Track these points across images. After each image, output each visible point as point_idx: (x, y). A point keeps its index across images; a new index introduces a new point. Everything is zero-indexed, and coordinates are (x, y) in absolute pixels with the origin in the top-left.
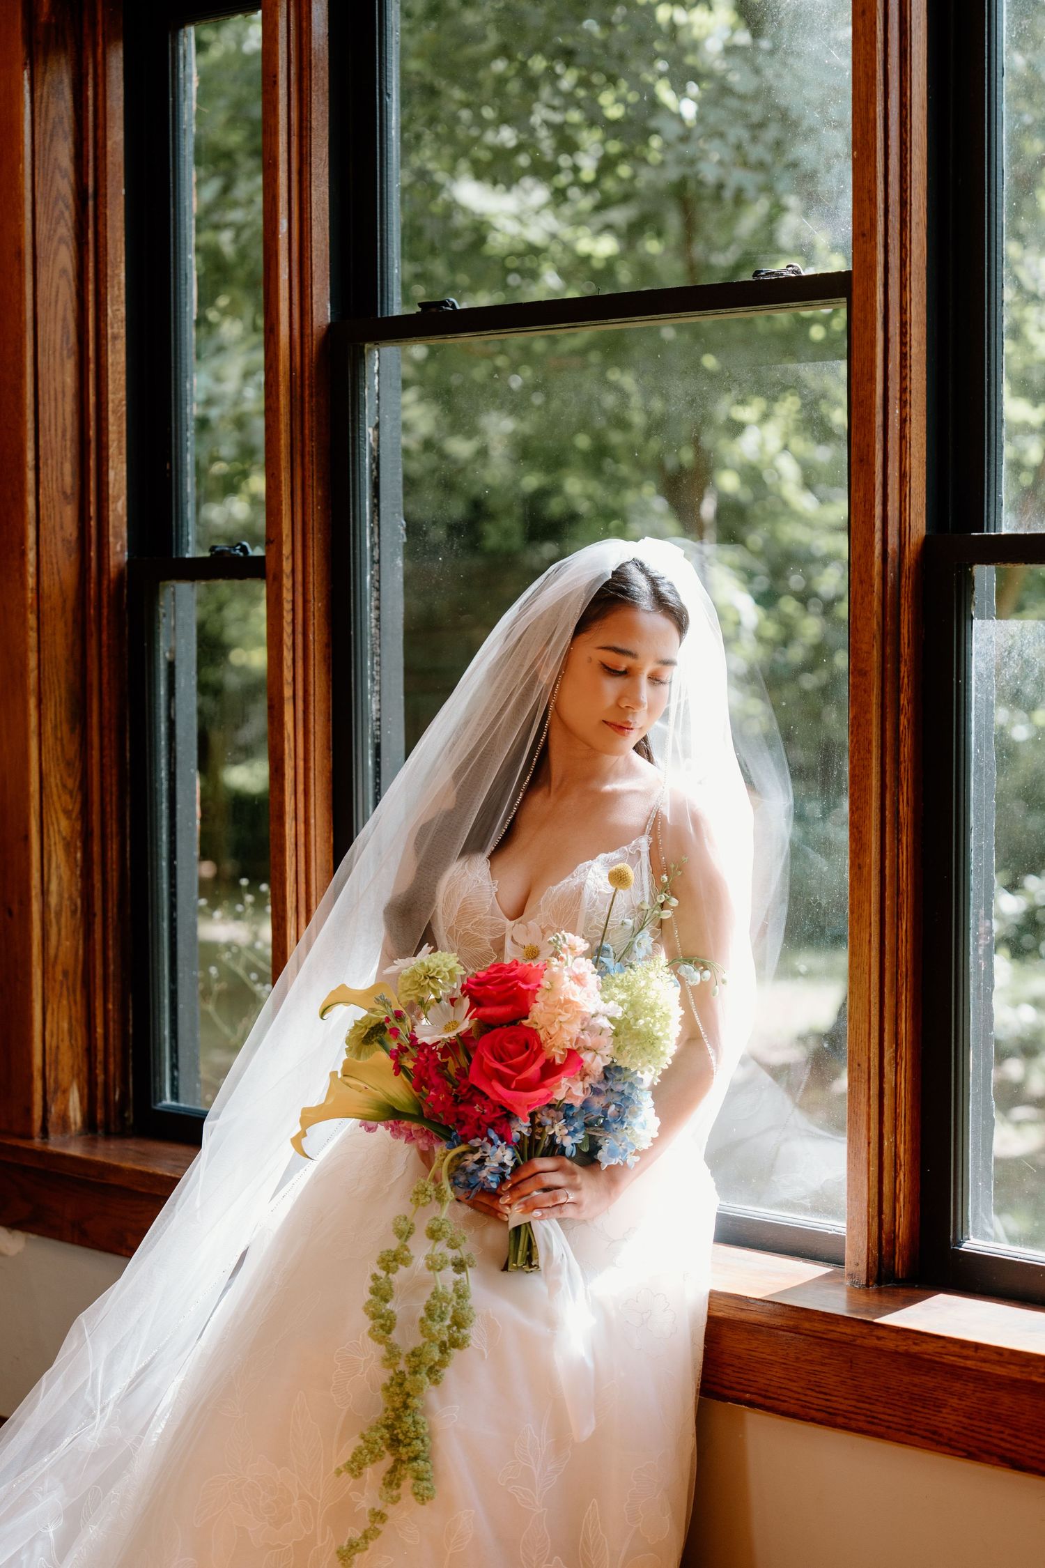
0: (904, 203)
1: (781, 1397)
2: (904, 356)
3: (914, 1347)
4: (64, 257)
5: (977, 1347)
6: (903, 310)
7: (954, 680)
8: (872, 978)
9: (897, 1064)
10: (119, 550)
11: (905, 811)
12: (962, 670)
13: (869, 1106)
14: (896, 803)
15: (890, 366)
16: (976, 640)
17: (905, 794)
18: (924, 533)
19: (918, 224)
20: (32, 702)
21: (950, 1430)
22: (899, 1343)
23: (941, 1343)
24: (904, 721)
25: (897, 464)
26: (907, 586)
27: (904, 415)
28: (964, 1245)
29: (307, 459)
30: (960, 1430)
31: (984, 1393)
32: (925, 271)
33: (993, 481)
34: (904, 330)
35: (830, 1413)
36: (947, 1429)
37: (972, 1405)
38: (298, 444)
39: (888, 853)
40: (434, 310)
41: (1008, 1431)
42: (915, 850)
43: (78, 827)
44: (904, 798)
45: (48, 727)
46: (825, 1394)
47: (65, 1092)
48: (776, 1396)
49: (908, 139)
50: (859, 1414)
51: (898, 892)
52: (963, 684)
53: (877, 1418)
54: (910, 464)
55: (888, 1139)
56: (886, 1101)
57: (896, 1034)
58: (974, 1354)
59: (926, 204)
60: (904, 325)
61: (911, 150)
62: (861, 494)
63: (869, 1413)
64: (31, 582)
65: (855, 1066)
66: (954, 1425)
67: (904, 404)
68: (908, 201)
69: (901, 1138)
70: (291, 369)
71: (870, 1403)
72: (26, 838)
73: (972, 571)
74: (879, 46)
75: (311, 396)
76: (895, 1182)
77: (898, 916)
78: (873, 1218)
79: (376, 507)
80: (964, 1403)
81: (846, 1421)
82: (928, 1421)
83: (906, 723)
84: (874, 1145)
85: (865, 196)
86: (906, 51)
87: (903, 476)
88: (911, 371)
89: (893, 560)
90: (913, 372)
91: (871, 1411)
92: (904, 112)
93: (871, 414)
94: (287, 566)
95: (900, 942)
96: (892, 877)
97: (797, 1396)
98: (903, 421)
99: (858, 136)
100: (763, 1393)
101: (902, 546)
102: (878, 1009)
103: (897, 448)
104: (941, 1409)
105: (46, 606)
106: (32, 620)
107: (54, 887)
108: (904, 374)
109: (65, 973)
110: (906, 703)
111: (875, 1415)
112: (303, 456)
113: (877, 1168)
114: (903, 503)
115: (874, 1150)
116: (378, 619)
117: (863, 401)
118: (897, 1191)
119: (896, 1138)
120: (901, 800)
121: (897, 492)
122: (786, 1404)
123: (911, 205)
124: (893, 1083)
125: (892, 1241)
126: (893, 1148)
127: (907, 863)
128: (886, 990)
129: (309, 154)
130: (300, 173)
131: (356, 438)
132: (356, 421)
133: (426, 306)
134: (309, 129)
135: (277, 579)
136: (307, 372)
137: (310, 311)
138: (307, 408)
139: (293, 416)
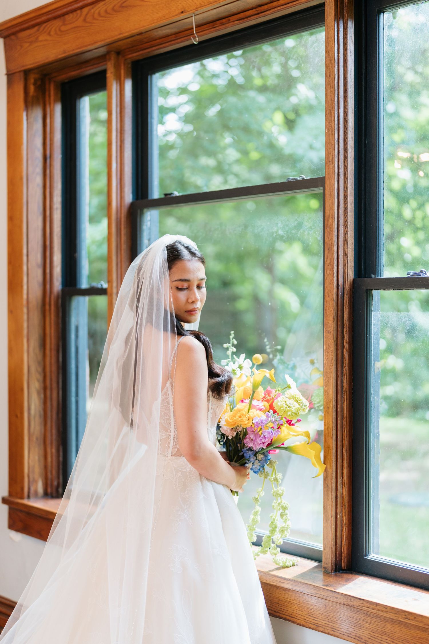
0: (345, 149)
1: (297, 618)
2: (345, 209)
3: (351, 603)
4: (39, 180)
5: (377, 604)
6: (345, 191)
7: (365, 335)
8: (333, 451)
9: (342, 485)
10: (57, 285)
11: (346, 386)
12: (368, 331)
13: (332, 502)
14: (342, 383)
15: (340, 213)
16: (374, 319)
17: (346, 379)
18: (353, 278)
19: (351, 157)
20: (25, 341)
21: (366, 637)
22: (345, 601)
23: (362, 602)
24: (345, 350)
25: (343, 251)
26: (346, 298)
27: (345, 232)
28: (369, 557)
29: (123, 252)
30: (369, 637)
31: (379, 623)
32: (353, 176)
33: (380, 257)
34: (345, 199)
35: (317, 626)
36: (364, 636)
37: (374, 627)
38: (119, 246)
39: (339, 402)
40: (169, 196)
41: (389, 639)
42: (350, 401)
43: (42, 385)
44: (345, 381)
45: (31, 349)
46: (315, 618)
47: (36, 482)
48: (295, 617)
49: (347, 125)
50: (328, 627)
51: (343, 418)
52: (368, 336)
53: (336, 629)
54: (348, 251)
55: (339, 515)
56: (338, 500)
57: (342, 473)
58: (375, 607)
59: (354, 150)
60: (345, 197)
61: (348, 129)
62: (329, 262)
63: (332, 627)
64: (25, 296)
65: (326, 486)
66: (367, 635)
67: (345, 227)
68: (347, 149)
69: (344, 514)
70: (117, 218)
71: (333, 623)
72: (22, 390)
73: (372, 292)
74: (336, 88)
75: (124, 227)
76: (342, 531)
77: (343, 427)
78: (333, 546)
80: (371, 626)
81: (323, 629)
82: (356, 632)
83: (346, 352)
84: (334, 517)
85: (330, 147)
86: (346, 90)
87: (345, 255)
88: (348, 214)
89: (341, 288)
90: (349, 215)
91: (333, 626)
92: (345, 115)
93: (333, 231)
94: (115, 291)
95: (344, 437)
96: (341, 411)
97: (304, 618)
98: (345, 234)
99: (328, 123)
100: (290, 615)
101: (344, 282)
102: (335, 464)
103: (343, 244)
104: (362, 628)
105: (31, 306)
106: (25, 310)
107: (33, 407)
108: (345, 216)
109: (37, 439)
110: (346, 344)
111: (335, 628)
112: (121, 250)
113: (335, 526)
114: (345, 266)
115: (333, 519)
117: (329, 226)
118: (343, 535)
119: (342, 514)
120: (344, 382)
121: (342, 261)
122: (299, 620)
123: (348, 150)
124: (341, 492)
125: (341, 555)
126: (341, 518)
127: (346, 406)
128: (338, 456)
129: (124, 140)
130: (121, 147)
131: (140, 244)
132: (140, 237)
133: (166, 195)
134: (124, 130)
135: (111, 295)
136: (123, 220)
137: (124, 197)
138: (123, 233)
139: (117, 235)
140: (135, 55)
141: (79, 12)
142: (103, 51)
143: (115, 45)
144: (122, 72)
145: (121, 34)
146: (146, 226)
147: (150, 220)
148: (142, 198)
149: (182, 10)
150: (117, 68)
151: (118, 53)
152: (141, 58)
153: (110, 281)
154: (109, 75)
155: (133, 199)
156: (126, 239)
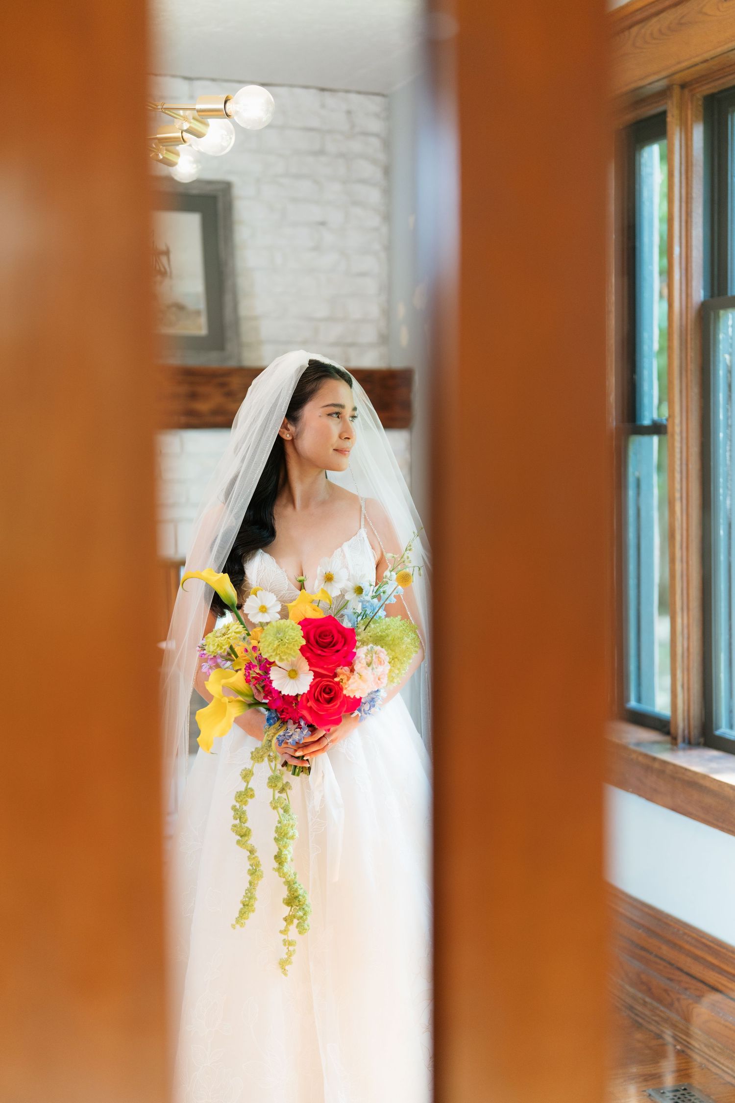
29: (689, 372)
38: (684, 365)
70: (681, 326)
75: (691, 339)
79: (729, 398)
94: (677, 429)
112: (687, 371)
116: (731, 456)
129: (691, 212)
130: (687, 222)
131: (715, 361)
132: (715, 351)
134: (692, 198)
135: (673, 436)
136: (689, 328)
137: (691, 295)
138: (689, 346)
139: (681, 350)
140: (704, 88)
141: (626, 33)
142: (663, 84)
143: (677, 76)
144: (689, 112)
145: (679, 63)
146: (727, 334)
147: (732, 326)
148: (719, 295)
150: (682, 107)
151: (683, 86)
152: (715, 90)
153: (671, 416)
154: (669, 119)
155: (705, 296)
156: (693, 354)
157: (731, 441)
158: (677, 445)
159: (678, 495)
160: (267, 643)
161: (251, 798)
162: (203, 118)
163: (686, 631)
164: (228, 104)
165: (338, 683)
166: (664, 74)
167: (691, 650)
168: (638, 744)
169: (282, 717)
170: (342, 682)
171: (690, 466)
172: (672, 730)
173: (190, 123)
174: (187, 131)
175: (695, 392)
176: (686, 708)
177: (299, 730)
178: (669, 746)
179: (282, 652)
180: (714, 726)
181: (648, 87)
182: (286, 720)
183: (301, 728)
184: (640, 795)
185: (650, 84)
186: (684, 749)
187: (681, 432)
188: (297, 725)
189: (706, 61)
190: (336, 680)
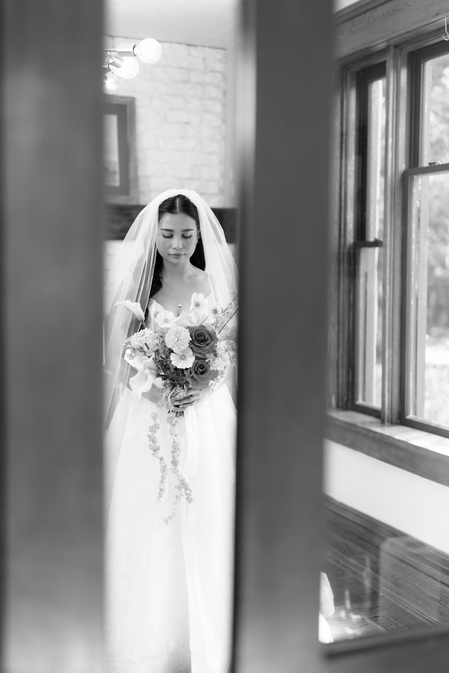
4: (337, 153)
10: (350, 238)
29: (396, 211)
38: (393, 206)
40: (432, 165)
43: (337, 320)
47: (331, 397)
70: (392, 184)
75: (397, 192)
79: (418, 226)
94: (388, 243)
109: (332, 363)
112: (394, 210)
116: (419, 260)
129: (399, 119)
130: (396, 124)
131: (410, 205)
132: (411, 199)
133: (430, 164)
134: (399, 111)
135: (386, 247)
136: (396, 185)
137: (398, 166)
138: (396, 195)
139: (391, 198)
141: (364, 15)
142: (385, 45)
144: (399, 62)
146: (418, 189)
147: (421, 185)
148: (414, 167)
149: (437, 13)
150: (395, 59)
151: (396, 46)
152: (414, 49)
153: (385, 236)
154: (388, 65)
155: (406, 167)
156: (398, 201)
157: (419, 250)
158: (388, 252)
159: (388, 281)
160: (171, 339)
161: (158, 429)
162: (120, 57)
163: (391, 359)
164: (134, 49)
165: (207, 363)
166: (385, 39)
167: (394, 370)
168: (363, 423)
169: (174, 383)
170: (210, 362)
171: (395, 265)
172: (382, 415)
173: (113, 59)
174: (111, 64)
175: (399, 222)
176: (390, 403)
177: (183, 390)
178: (380, 424)
179: (180, 344)
180: (406, 413)
181: (376, 47)
182: (175, 385)
183: (184, 389)
184: (363, 452)
185: (377, 45)
186: (388, 426)
187: (391, 245)
188: (182, 387)
189: (408, 32)
190: (207, 361)
